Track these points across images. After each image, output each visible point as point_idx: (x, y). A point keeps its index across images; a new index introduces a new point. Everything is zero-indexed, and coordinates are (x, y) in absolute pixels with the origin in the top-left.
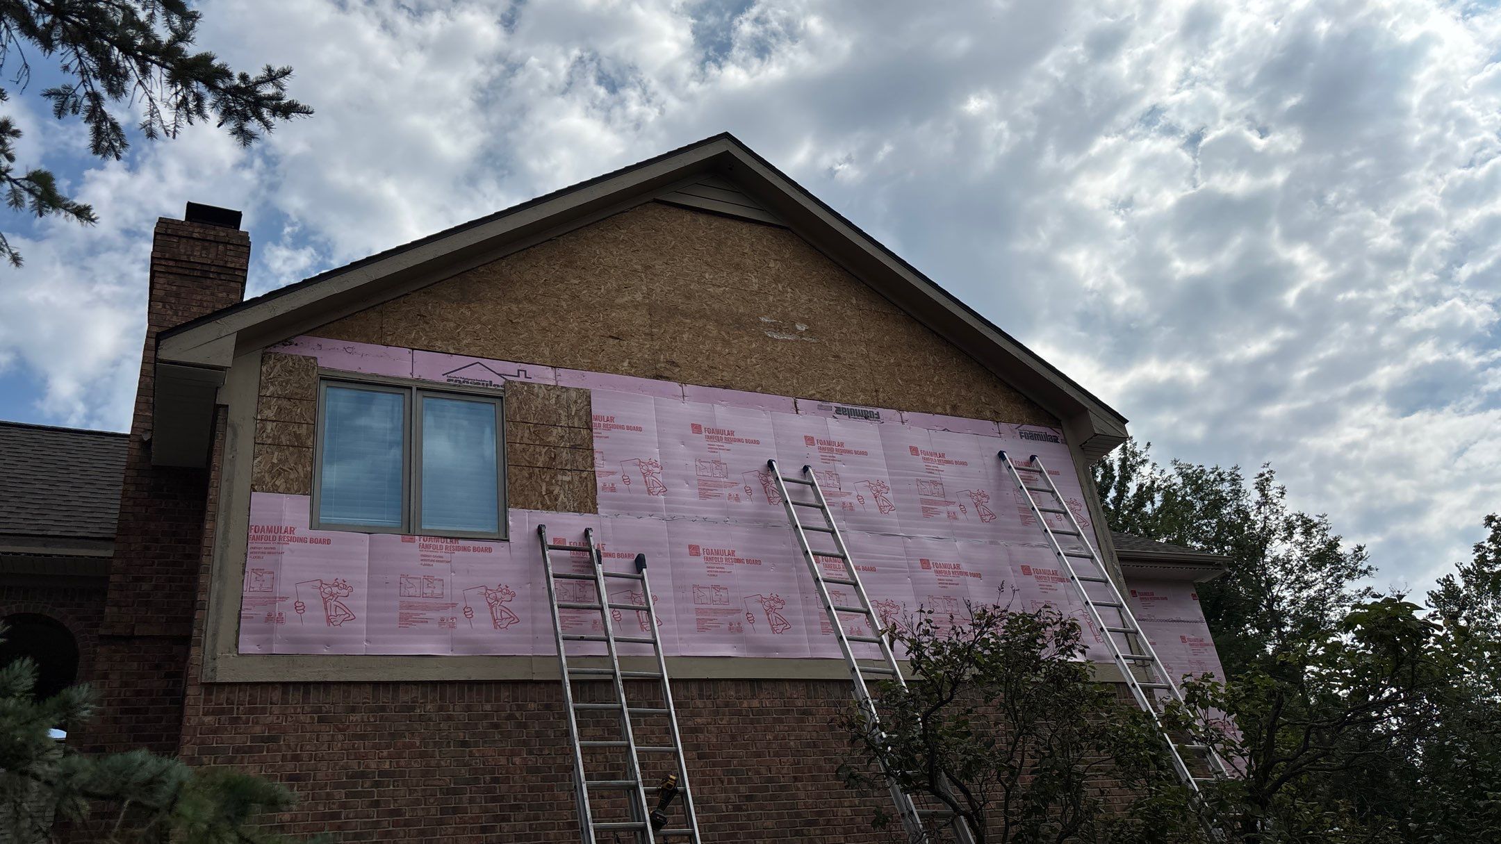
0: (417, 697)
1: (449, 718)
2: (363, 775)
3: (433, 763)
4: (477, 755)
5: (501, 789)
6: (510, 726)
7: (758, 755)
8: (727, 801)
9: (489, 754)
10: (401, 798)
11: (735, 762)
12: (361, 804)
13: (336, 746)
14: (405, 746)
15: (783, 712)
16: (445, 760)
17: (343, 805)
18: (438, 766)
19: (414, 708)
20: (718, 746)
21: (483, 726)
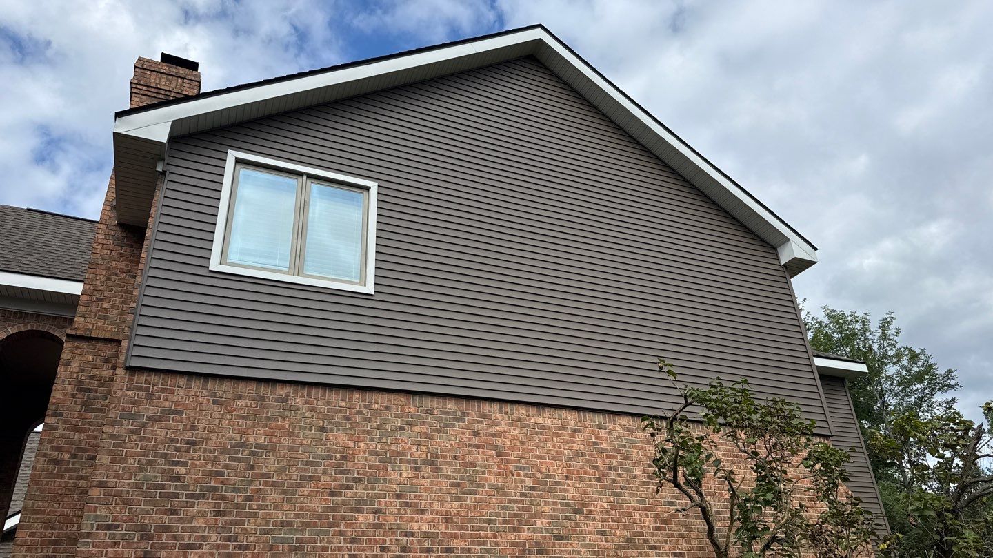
0: (290, 393)
1: (313, 410)
2: (243, 446)
3: (298, 441)
4: (331, 438)
5: (348, 465)
6: (358, 419)
7: (540, 457)
8: (516, 489)
9: (341, 439)
10: (270, 464)
11: (523, 461)
12: (240, 467)
13: (225, 423)
14: (278, 427)
15: (560, 429)
16: (307, 440)
17: (227, 467)
18: (302, 444)
19: (287, 400)
20: (511, 449)
21: (337, 417)
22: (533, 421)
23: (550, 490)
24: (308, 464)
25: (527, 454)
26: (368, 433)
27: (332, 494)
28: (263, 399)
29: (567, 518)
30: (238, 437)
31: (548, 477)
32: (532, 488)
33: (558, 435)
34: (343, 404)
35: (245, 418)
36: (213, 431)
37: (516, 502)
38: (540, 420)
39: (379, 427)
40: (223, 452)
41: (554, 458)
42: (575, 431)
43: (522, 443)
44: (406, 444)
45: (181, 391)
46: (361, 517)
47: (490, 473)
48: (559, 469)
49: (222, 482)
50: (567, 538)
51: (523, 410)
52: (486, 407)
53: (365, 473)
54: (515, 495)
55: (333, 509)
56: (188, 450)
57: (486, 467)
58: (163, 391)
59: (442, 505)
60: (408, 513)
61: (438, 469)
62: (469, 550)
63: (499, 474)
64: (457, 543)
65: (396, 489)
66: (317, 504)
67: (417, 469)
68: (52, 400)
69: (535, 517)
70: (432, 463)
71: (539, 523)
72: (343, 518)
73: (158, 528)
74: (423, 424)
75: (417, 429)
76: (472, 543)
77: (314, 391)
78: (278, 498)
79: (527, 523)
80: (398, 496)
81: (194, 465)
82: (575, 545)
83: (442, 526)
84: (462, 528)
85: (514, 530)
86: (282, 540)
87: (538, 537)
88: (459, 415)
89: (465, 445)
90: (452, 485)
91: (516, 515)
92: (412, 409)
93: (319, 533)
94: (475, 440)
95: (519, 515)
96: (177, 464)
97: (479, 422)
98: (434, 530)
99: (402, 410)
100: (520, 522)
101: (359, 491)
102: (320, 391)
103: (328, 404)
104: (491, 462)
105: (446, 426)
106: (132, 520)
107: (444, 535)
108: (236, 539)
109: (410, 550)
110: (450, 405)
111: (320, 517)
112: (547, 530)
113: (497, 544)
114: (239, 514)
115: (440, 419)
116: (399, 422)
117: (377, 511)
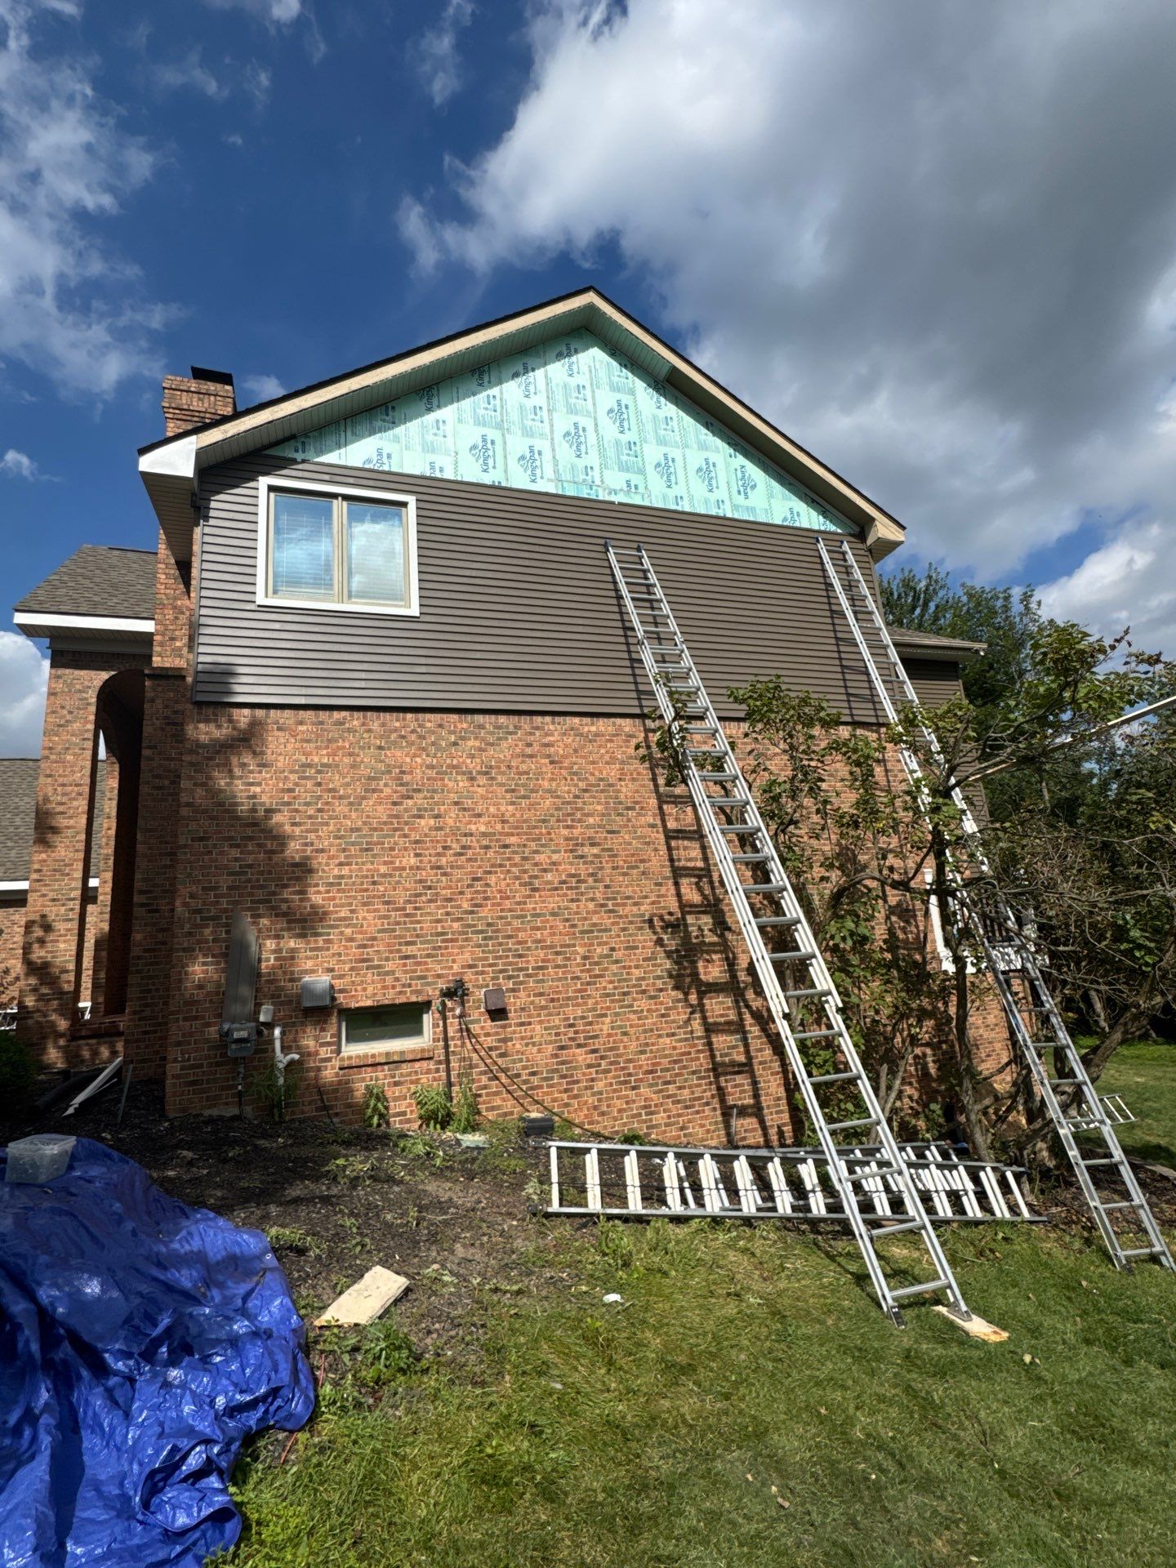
0: (346, 717)
1: (370, 731)
2: (310, 766)
3: (358, 759)
4: (389, 755)
5: (407, 778)
6: (413, 737)
7: (593, 763)
8: (569, 792)
9: (399, 755)
10: (336, 781)
11: (576, 767)
12: (309, 784)
13: (290, 747)
14: (339, 748)
15: (614, 735)
16: (367, 758)
17: (297, 784)
18: (362, 762)
19: (344, 724)
20: (564, 757)
21: (393, 736)
22: (586, 729)
23: (602, 791)
24: (370, 778)
25: (580, 761)
26: (424, 749)
27: (395, 804)
28: (322, 723)
29: (619, 815)
30: (303, 759)
31: (601, 780)
32: (586, 791)
33: (612, 741)
34: (397, 724)
35: (308, 741)
36: (280, 754)
37: (568, 803)
38: (593, 729)
39: (433, 744)
40: (291, 772)
41: (607, 763)
42: (630, 736)
43: (576, 751)
44: (460, 757)
46: (423, 822)
47: (543, 779)
48: (612, 772)
49: (294, 798)
50: (619, 832)
51: (576, 720)
52: (539, 719)
53: (423, 785)
54: (569, 798)
55: (396, 817)
56: (260, 772)
57: (540, 774)
59: (498, 809)
60: (465, 817)
61: (492, 779)
62: (525, 846)
63: (552, 780)
64: (513, 840)
65: (454, 797)
66: (382, 812)
67: (472, 779)
68: (145, 734)
69: (588, 815)
70: (487, 773)
71: (591, 820)
72: (406, 823)
73: (242, 838)
74: (476, 738)
75: (470, 743)
76: (528, 840)
77: (369, 714)
78: (346, 809)
79: (580, 821)
80: (456, 803)
81: (267, 785)
82: (627, 837)
83: (499, 827)
84: (517, 828)
85: (568, 827)
86: (353, 844)
87: (590, 833)
88: (511, 728)
89: (518, 756)
90: (507, 791)
91: (569, 815)
92: (465, 725)
93: (385, 836)
94: (529, 751)
95: (573, 814)
96: (252, 784)
97: (531, 734)
98: (491, 830)
99: (455, 727)
100: (573, 820)
101: (419, 799)
102: (375, 714)
103: (383, 725)
104: (544, 770)
105: (499, 739)
106: (220, 832)
107: (501, 834)
108: (312, 844)
109: (470, 847)
110: (502, 719)
111: (385, 823)
112: (599, 826)
113: (551, 840)
114: (312, 824)
115: (492, 733)
116: (453, 738)
117: (437, 816)
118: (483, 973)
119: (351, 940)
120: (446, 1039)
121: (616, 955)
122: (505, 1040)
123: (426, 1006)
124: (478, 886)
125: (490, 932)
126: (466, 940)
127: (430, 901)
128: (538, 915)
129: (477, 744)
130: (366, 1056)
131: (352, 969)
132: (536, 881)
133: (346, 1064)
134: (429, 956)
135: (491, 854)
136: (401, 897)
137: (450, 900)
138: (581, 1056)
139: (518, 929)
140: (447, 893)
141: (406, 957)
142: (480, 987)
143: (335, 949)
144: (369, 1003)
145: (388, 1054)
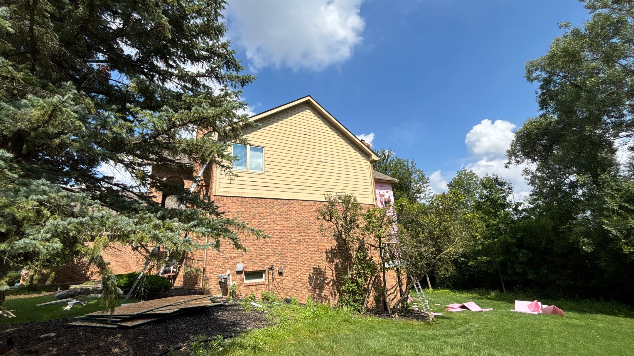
0: (249, 199)
1: (254, 203)
2: (240, 211)
3: (251, 210)
4: (258, 209)
5: (262, 215)
6: (264, 205)
7: (305, 212)
9: (261, 209)
10: (246, 215)
11: (301, 213)
13: (235, 207)
14: (247, 207)
15: (310, 206)
16: (253, 210)
19: (248, 201)
20: (298, 211)
21: (259, 205)
23: (307, 219)
24: (254, 215)
27: (259, 221)
30: (238, 210)
31: (306, 216)
32: (303, 219)
35: (240, 205)
42: (314, 206)
43: (301, 209)
44: (274, 210)
45: (226, 200)
46: (265, 226)
47: (293, 216)
48: (309, 215)
50: (310, 229)
51: (302, 202)
52: (293, 201)
53: (266, 217)
54: (299, 221)
55: (259, 224)
58: (222, 200)
59: (283, 223)
60: (275, 225)
61: (282, 216)
63: (295, 216)
64: (286, 231)
65: (273, 220)
67: (277, 216)
70: (280, 214)
71: (304, 226)
76: (289, 231)
77: (254, 199)
79: (301, 226)
80: (273, 222)
83: (283, 227)
84: (287, 228)
85: (298, 228)
87: (303, 229)
88: (286, 203)
90: (285, 219)
91: (299, 225)
94: (290, 209)
98: (281, 228)
99: (274, 203)
101: (265, 220)
103: (258, 202)
104: (293, 214)
105: (284, 206)
107: (283, 229)
109: (276, 232)
110: (284, 201)
112: (306, 228)
113: (295, 231)
115: (282, 204)
116: (273, 205)
117: (269, 225)
118: (278, 263)
119: (248, 255)
120: (269, 280)
121: (308, 260)
122: (282, 280)
123: (265, 271)
124: (277, 242)
125: (280, 254)
126: (274, 255)
127: (266, 245)
128: (291, 249)
129: (278, 207)
130: (250, 283)
131: (248, 262)
132: (291, 241)
133: (246, 285)
134: (266, 259)
135: (281, 234)
136: (260, 244)
137: (271, 245)
138: (299, 284)
139: (286, 253)
140: (270, 244)
141: (260, 259)
142: (277, 267)
143: (244, 257)
144: (251, 270)
145: (255, 283)
